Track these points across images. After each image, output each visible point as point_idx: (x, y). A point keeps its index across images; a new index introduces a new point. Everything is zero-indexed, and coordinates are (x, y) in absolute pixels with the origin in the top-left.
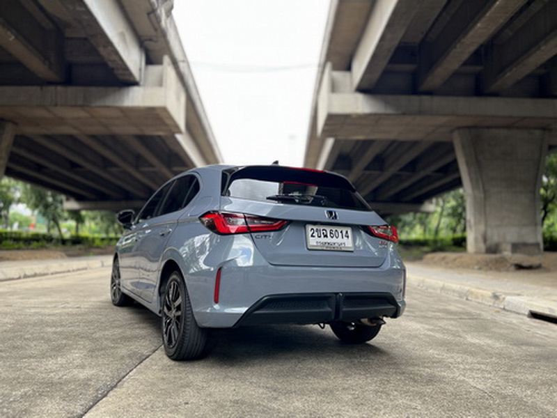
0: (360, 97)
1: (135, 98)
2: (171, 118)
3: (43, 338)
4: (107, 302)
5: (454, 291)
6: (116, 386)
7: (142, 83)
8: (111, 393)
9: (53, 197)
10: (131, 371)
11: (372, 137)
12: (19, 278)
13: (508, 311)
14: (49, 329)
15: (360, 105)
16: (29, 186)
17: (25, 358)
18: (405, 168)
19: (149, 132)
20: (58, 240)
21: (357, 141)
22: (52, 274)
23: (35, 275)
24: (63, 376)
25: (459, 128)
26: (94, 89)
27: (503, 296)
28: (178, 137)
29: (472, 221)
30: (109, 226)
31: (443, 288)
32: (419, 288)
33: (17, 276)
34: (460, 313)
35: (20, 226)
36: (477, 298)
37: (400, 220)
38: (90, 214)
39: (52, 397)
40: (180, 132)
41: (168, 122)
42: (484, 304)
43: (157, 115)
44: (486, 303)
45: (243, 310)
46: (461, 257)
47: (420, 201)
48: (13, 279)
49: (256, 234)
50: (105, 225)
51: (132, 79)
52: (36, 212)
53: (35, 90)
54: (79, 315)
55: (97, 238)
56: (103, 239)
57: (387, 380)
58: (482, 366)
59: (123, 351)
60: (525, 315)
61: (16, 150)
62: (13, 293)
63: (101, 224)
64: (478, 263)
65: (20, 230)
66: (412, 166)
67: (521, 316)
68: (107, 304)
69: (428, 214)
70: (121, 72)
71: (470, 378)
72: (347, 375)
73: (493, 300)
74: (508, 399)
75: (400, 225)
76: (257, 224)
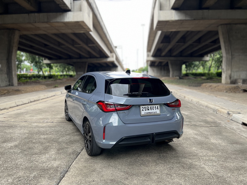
0: (174, 12)
1: (70, 17)
2: (86, 25)
3: (40, 142)
4: (64, 118)
5: (211, 108)
6: (67, 171)
7: (72, 10)
8: (66, 175)
9: (39, 58)
10: (73, 162)
11: (179, 30)
12: (29, 103)
13: (233, 121)
14: (42, 137)
15: (173, 16)
16: (28, 54)
17: (34, 155)
18: (196, 42)
19: (77, 31)
20: (42, 76)
21: (172, 32)
22: (41, 99)
23: (35, 101)
24: (48, 165)
25: (221, 25)
26: (51, 14)
27: (232, 114)
28: (91, 33)
29: (225, 69)
30: (63, 70)
31: (207, 107)
32: (196, 105)
33: (28, 102)
34: (212, 122)
35: (26, 70)
36: (221, 113)
37: (193, 64)
38: (55, 65)
39: (44, 177)
40: (91, 31)
41: (85, 27)
42: (223, 116)
43: (80, 25)
44: (224, 116)
45: (114, 143)
46: (218, 86)
47: (202, 55)
48: (26, 104)
49: (119, 112)
50: (62, 69)
51: (68, 8)
52: (32, 65)
53: (26, 15)
54: (53, 127)
55: (59, 75)
56: (61, 76)
57: (172, 167)
58: (214, 158)
59: (70, 150)
60: (240, 123)
61: (21, 40)
62: (27, 113)
63: (60, 69)
64: (226, 89)
65: (27, 73)
66: (199, 41)
67: (238, 124)
68: (63, 120)
69: (206, 61)
70: (62, 6)
71: (207, 166)
72: (157, 164)
73: (227, 115)
74: (220, 179)
75: (193, 66)
76: (119, 107)
